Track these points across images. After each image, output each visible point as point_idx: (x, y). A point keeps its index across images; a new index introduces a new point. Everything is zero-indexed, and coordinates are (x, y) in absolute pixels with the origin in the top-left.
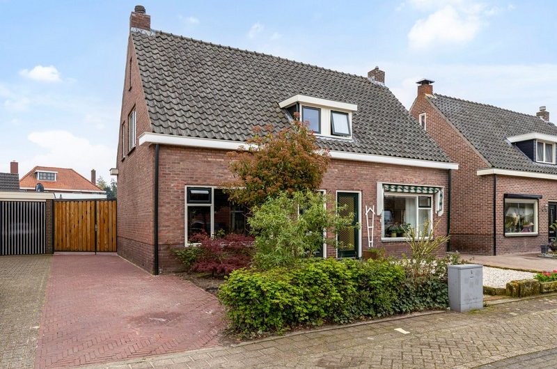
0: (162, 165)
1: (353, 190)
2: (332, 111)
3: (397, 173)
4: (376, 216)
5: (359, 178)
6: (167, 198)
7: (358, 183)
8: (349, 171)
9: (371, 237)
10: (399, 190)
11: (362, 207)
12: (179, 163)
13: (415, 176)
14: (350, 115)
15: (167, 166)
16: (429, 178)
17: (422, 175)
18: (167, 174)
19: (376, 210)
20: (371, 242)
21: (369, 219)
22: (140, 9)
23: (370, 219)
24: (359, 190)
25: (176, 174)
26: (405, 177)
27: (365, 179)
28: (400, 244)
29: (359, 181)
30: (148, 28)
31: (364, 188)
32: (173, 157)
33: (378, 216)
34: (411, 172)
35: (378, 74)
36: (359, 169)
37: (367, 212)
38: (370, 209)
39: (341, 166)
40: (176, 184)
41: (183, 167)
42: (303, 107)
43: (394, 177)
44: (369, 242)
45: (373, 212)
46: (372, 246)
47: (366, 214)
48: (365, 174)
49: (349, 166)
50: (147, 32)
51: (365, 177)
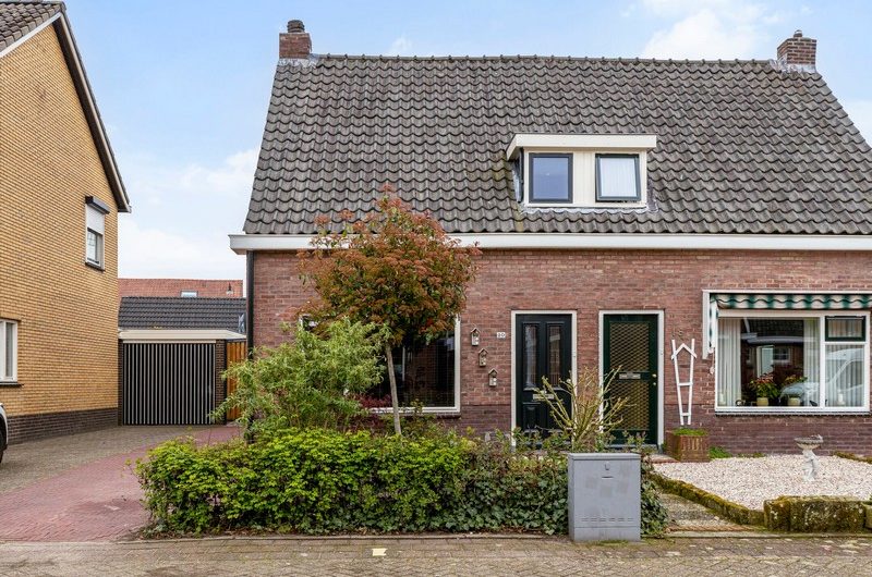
0: (259, 283)
1: (641, 308)
2: (597, 155)
3: (761, 268)
4: (699, 360)
5: (656, 285)
6: (269, 335)
7: (654, 294)
8: (630, 271)
9: (685, 406)
10: (760, 305)
11: (665, 344)
12: (288, 278)
13: (812, 273)
14: (644, 158)
15: (269, 285)
16: (856, 273)
17: (834, 269)
18: (268, 297)
19: (699, 349)
20: (686, 416)
21: (681, 366)
22: (296, 26)
23: (684, 366)
24: (656, 308)
25: (283, 297)
26: (780, 276)
27: (670, 285)
28: (767, 421)
29: (656, 290)
30: (305, 54)
31: (668, 304)
32: (278, 269)
33: (705, 361)
34: (799, 263)
35: (800, 48)
36: (655, 266)
37: (676, 352)
38: (683, 345)
39: (611, 262)
40: (283, 313)
41: (294, 284)
42: (532, 156)
43: (751, 278)
44: (682, 414)
45: (692, 351)
46: (689, 423)
47: (674, 357)
48: (670, 276)
49: (630, 261)
50: (304, 62)
51: (671, 281)
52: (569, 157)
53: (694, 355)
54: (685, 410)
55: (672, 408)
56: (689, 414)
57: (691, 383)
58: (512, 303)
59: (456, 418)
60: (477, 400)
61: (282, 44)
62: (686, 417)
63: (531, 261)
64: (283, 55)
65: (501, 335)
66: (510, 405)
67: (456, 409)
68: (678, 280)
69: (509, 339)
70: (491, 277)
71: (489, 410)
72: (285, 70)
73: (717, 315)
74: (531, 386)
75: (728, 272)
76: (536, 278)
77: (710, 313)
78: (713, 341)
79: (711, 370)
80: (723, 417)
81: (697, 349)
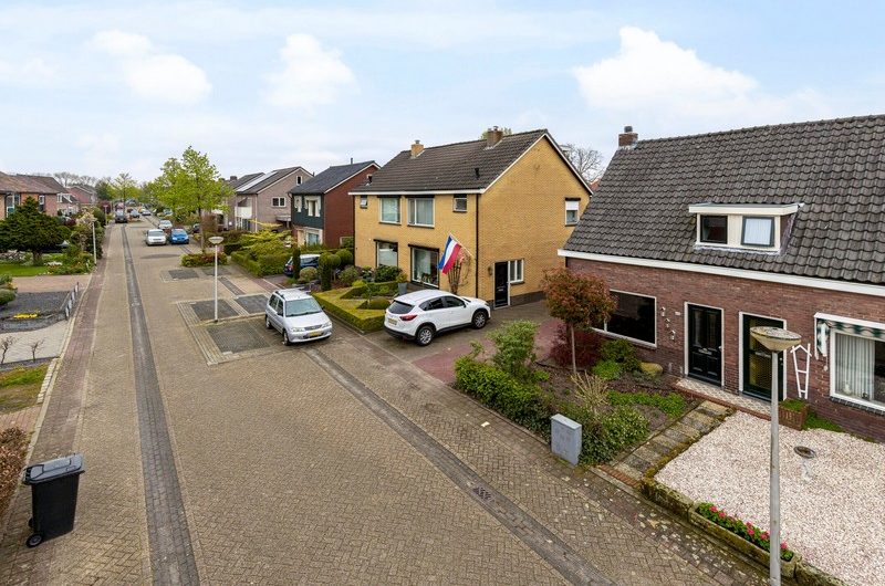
2: (744, 218)
4: (814, 358)
5: (779, 303)
7: (778, 308)
8: (760, 292)
9: (802, 385)
14: (778, 221)
20: (803, 392)
21: (799, 359)
22: (628, 129)
23: (802, 360)
24: (781, 317)
27: (790, 305)
29: (779, 306)
31: (790, 318)
33: (820, 361)
36: (778, 291)
37: (794, 349)
38: (801, 346)
39: (746, 284)
43: (864, 311)
44: (799, 390)
45: (808, 352)
46: (806, 397)
47: (793, 351)
49: (759, 286)
50: (628, 147)
51: (791, 302)
52: (725, 220)
53: (809, 355)
54: (803, 388)
55: (792, 384)
56: (806, 392)
57: (807, 372)
58: (685, 297)
59: (654, 350)
60: (664, 344)
61: (620, 139)
62: (803, 394)
63: (694, 277)
64: (620, 145)
65: (678, 313)
66: (683, 351)
67: (655, 345)
68: (797, 303)
69: (683, 316)
70: (672, 282)
71: (671, 351)
72: (619, 153)
73: (828, 333)
74: (697, 344)
75: (841, 304)
76: (698, 287)
77: (819, 331)
78: (824, 350)
79: (826, 368)
80: (836, 401)
81: (812, 351)
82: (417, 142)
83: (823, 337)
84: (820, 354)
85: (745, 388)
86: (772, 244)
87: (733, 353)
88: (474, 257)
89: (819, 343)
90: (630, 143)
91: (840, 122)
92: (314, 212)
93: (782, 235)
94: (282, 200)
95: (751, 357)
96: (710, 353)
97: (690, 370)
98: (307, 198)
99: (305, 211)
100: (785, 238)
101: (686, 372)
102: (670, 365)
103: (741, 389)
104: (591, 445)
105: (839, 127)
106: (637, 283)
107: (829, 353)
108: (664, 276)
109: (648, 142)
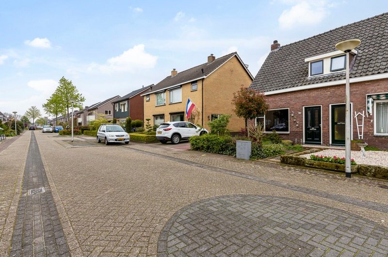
1: (343, 102)
2: (331, 58)
4: (366, 118)
8: (340, 91)
11: (353, 113)
21: (359, 120)
22: (276, 42)
31: (354, 100)
33: (368, 118)
38: (360, 113)
39: (333, 90)
42: (311, 63)
44: (359, 135)
46: (362, 138)
47: (356, 117)
48: (354, 91)
49: (339, 89)
50: (276, 50)
51: (355, 92)
52: (322, 61)
53: (364, 116)
54: (361, 134)
55: (355, 133)
57: (363, 125)
58: (303, 104)
59: (288, 134)
60: (293, 130)
61: (272, 47)
62: (361, 137)
63: (308, 93)
64: (272, 50)
65: (300, 113)
66: (302, 131)
67: (289, 132)
68: (357, 92)
69: (302, 114)
70: (297, 98)
71: (297, 133)
72: (271, 54)
73: (373, 103)
74: (309, 126)
75: (379, 87)
76: (309, 97)
77: (368, 102)
78: (371, 111)
79: (372, 121)
80: (377, 137)
81: (365, 114)
82: (174, 69)
83: (370, 105)
84: (369, 114)
85: (333, 142)
86: (345, 68)
87: (326, 126)
88: (201, 111)
89: (368, 108)
90: (276, 48)
91: (377, 17)
92: (124, 110)
93: (350, 64)
94: (110, 112)
95: (336, 126)
96: (315, 129)
97: (306, 140)
98: (121, 103)
99: (120, 110)
100: (351, 65)
101: (304, 142)
102: (296, 140)
103: (331, 143)
104: (256, 151)
105: (376, 19)
106: (280, 103)
107: (373, 113)
108: (293, 96)
109: (285, 46)
